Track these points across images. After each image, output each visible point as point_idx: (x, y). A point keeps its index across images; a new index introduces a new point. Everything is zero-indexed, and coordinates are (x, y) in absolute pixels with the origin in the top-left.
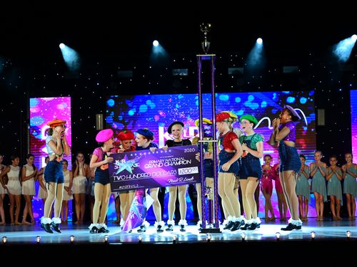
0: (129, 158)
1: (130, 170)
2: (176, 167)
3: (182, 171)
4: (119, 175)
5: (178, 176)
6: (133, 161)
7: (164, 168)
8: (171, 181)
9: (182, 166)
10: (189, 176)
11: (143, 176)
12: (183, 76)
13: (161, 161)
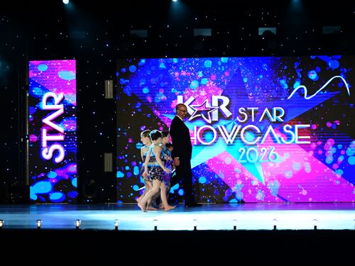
12: (206, 37)
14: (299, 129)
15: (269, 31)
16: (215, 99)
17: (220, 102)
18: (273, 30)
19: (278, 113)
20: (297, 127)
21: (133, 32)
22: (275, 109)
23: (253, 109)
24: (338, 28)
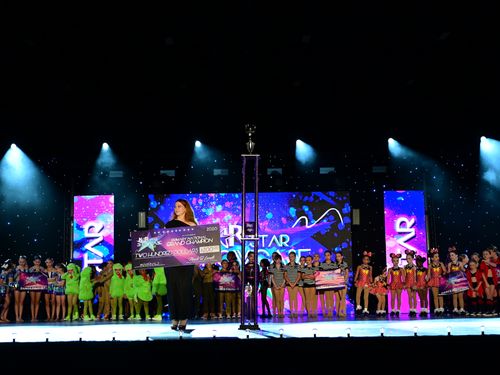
0: (152, 236)
1: (152, 247)
2: (198, 246)
3: (203, 250)
4: (141, 253)
5: (199, 255)
6: (156, 239)
7: (185, 246)
8: (192, 259)
9: (203, 245)
10: (210, 255)
11: (164, 254)
13: (183, 240)
14: (302, 253)
15: (276, 172)
16: (232, 228)
17: (236, 231)
18: (280, 170)
19: (284, 240)
20: (300, 251)
21: (162, 172)
22: (281, 236)
23: (263, 236)
24: (332, 169)
